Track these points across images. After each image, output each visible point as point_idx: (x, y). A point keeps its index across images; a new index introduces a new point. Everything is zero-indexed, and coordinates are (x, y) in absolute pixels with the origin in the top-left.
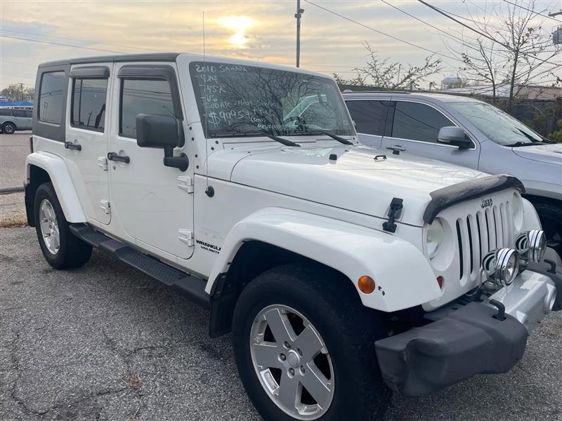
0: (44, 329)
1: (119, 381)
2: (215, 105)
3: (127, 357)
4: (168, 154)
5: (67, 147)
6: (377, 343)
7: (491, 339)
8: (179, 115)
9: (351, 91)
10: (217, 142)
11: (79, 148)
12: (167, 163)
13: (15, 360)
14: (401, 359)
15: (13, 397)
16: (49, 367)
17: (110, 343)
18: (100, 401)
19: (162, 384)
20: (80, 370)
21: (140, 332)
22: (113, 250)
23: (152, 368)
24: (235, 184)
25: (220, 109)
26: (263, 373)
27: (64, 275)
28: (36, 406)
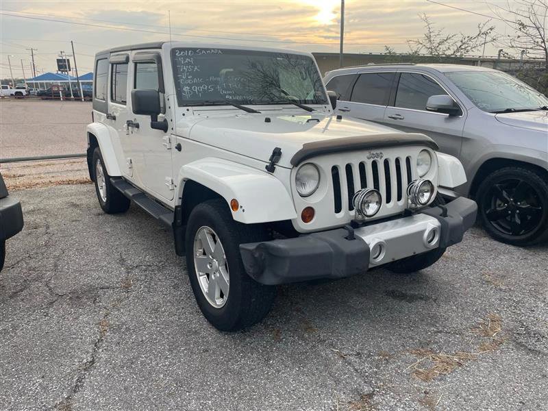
0: (82, 250)
1: (117, 283)
2: (189, 81)
3: (129, 270)
4: (154, 119)
5: (108, 118)
6: (240, 245)
7: (332, 250)
8: (162, 89)
9: (373, 64)
10: (188, 110)
11: (114, 118)
12: (153, 126)
13: (56, 266)
14: (253, 255)
15: (47, 285)
16: (75, 271)
17: (122, 261)
18: (101, 292)
19: (145, 287)
20: (95, 275)
21: (146, 256)
22: (131, 195)
23: (143, 277)
24: (192, 141)
25: (193, 84)
26: (201, 278)
27: (111, 218)
28: (59, 291)
